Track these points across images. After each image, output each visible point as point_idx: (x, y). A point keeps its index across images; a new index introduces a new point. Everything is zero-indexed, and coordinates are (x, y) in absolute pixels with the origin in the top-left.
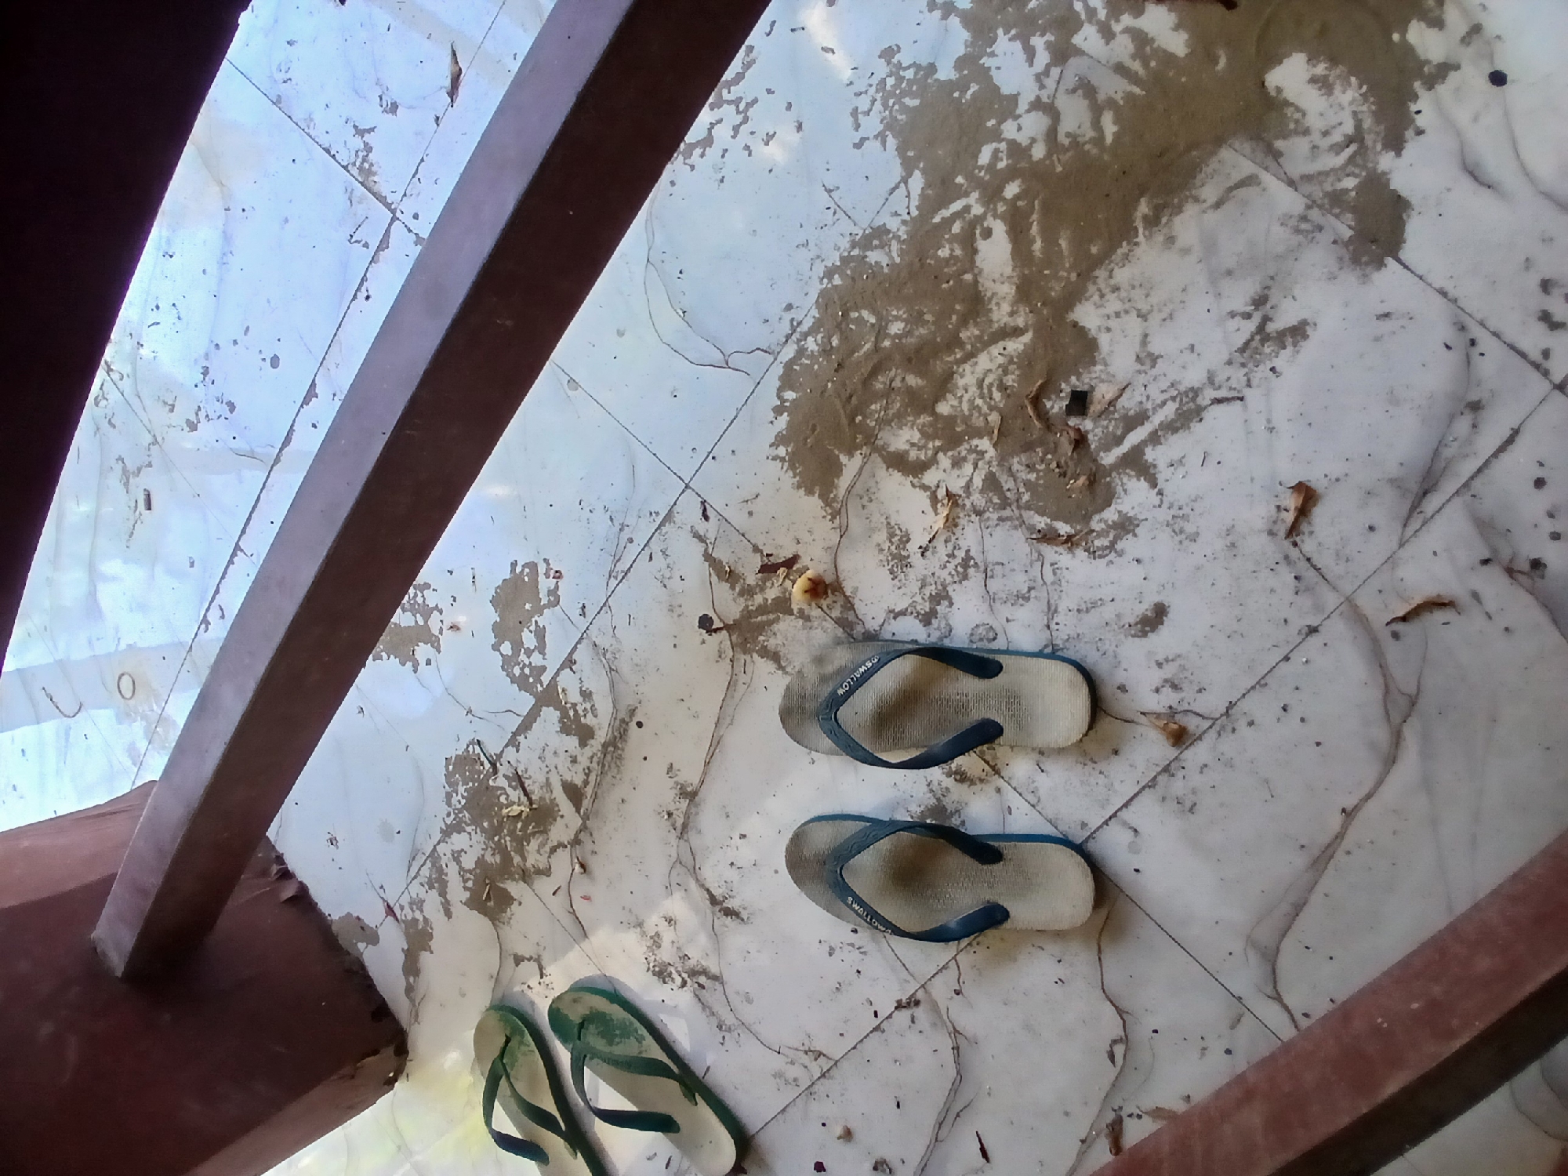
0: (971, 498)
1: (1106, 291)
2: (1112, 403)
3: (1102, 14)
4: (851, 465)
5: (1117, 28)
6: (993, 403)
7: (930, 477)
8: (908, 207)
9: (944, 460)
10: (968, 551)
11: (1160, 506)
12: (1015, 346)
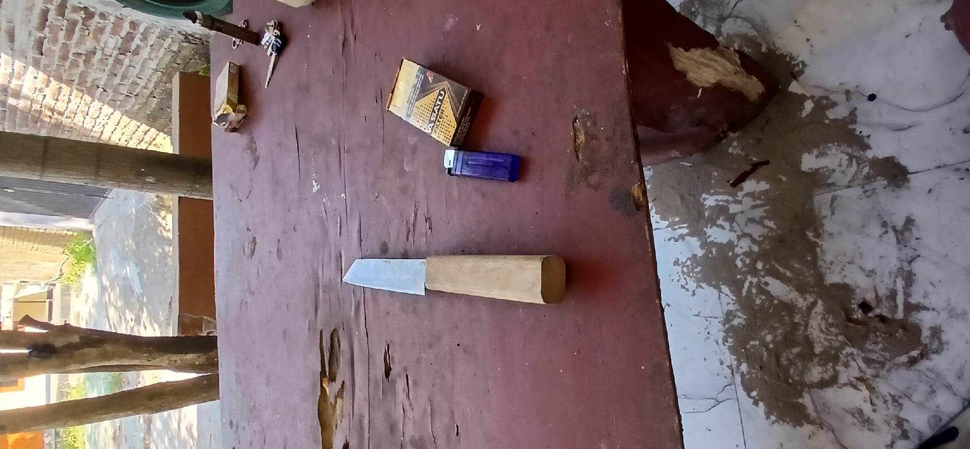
0: (867, 373)
2: (877, 297)
3: (731, 199)
4: (806, 400)
5: (740, 198)
6: (835, 334)
7: (842, 378)
8: (730, 298)
9: (840, 368)
11: (939, 314)
12: (820, 307)
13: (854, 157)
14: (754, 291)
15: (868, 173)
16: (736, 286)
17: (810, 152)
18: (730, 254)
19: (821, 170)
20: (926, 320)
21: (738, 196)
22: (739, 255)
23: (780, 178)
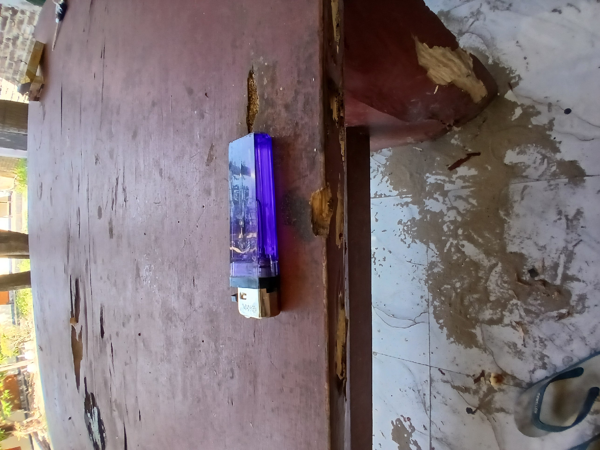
0: (525, 319)
1: (512, 239)
2: (543, 266)
3: (447, 179)
4: (477, 331)
5: (454, 180)
6: (506, 288)
7: (506, 321)
9: (506, 313)
10: (539, 337)
11: (587, 285)
12: (499, 268)
13: (546, 157)
14: (453, 250)
15: (555, 171)
16: (440, 245)
17: (513, 149)
18: (440, 220)
19: (519, 165)
20: (576, 288)
21: (452, 178)
22: (446, 223)
23: (487, 167)
